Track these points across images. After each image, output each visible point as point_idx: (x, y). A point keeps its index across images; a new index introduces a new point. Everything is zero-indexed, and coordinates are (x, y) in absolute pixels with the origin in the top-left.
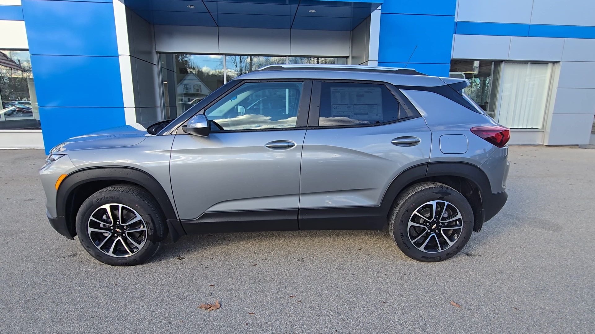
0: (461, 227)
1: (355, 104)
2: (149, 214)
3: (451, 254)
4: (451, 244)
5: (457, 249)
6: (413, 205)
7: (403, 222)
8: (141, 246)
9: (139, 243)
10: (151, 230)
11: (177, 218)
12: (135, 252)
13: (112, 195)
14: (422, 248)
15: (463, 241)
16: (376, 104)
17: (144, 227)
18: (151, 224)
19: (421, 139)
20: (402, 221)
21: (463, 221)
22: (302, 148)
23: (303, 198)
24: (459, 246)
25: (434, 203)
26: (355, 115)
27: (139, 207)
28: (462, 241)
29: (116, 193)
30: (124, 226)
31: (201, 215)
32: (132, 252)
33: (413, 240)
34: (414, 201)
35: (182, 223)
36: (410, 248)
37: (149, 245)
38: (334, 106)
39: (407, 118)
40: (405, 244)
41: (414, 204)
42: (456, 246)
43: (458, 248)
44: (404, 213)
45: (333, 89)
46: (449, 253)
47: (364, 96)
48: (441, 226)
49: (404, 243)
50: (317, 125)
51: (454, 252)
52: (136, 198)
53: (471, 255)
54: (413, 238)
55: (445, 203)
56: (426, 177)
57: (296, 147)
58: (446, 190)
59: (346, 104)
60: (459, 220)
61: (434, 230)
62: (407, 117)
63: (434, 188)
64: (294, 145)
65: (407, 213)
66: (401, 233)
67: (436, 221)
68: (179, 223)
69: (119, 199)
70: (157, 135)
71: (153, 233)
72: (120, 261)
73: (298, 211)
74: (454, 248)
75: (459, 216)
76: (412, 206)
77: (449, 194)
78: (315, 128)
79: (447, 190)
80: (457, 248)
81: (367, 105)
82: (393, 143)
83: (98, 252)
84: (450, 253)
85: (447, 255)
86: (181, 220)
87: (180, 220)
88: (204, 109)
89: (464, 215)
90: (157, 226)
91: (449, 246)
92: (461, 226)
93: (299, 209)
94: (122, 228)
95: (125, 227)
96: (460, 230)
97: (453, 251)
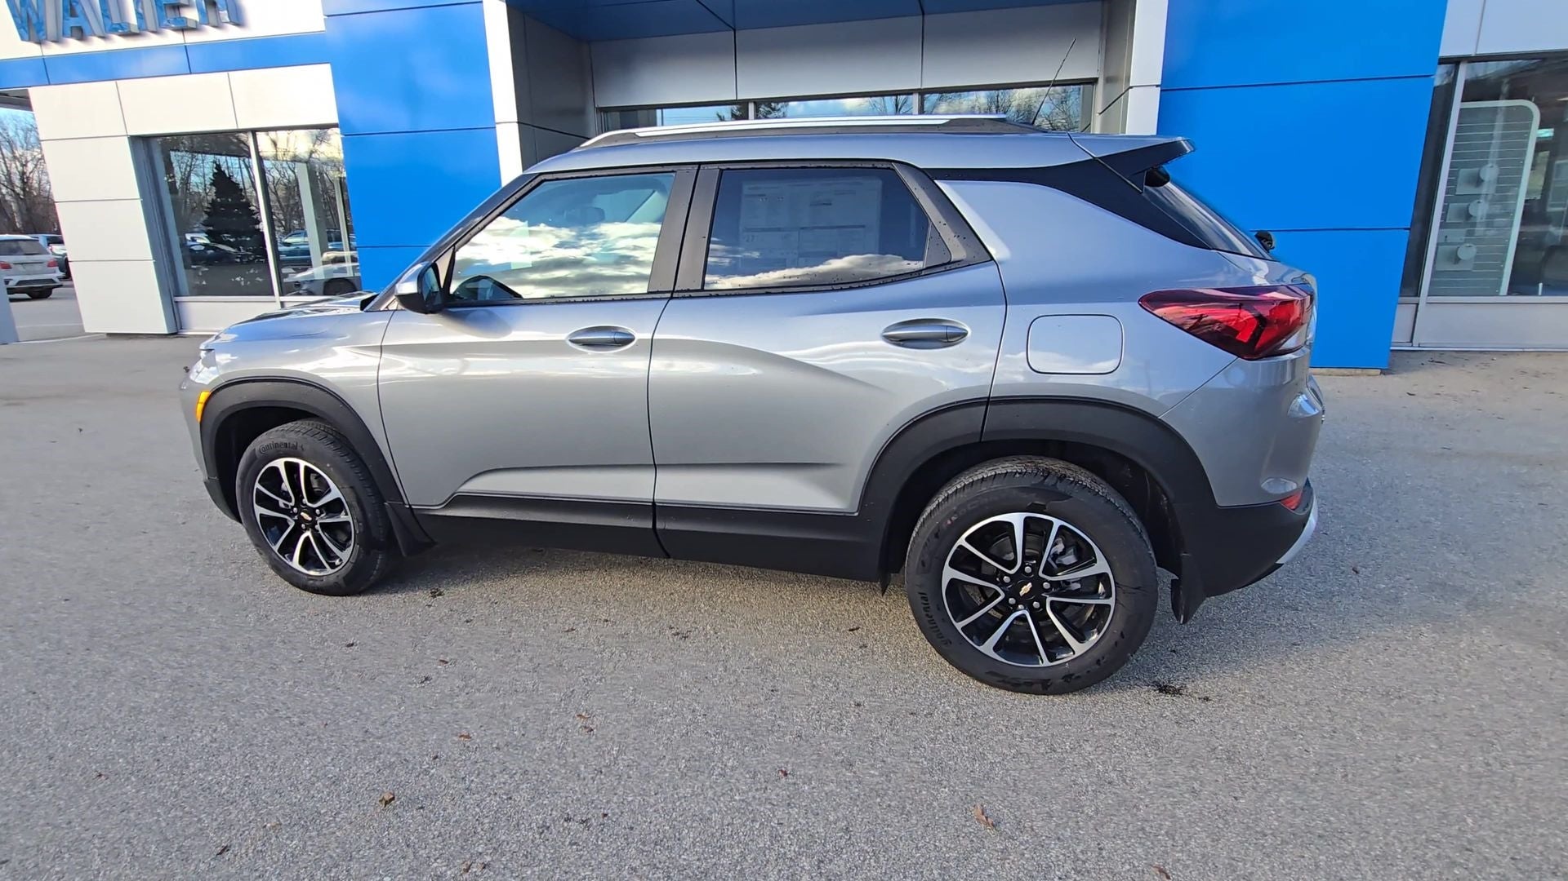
0: (1111, 602)
1: (803, 228)
2: (352, 487)
3: (1079, 677)
4: (1079, 648)
5: (1098, 667)
6: (951, 520)
7: (927, 565)
8: (345, 555)
9: (342, 547)
10: (358, 522)
11: (403, 502)
12: (338, 566)
13: (285, 441)
14: (988, 648)
15: (1116, 643)
16: (863, 226)
17: (347, 514)
18: (358, 509)
19: (971, 327)
20: (923, 564)
21: (1115, 583)
22: (652, 348)
23: (664, 477)
24: (1103, 658)
25: (1016, 519)
26: (801, 259)
27: (332, 469)
28: (1113, 642)
29: (293, 435)
30: (315, 509)
31: (450, 498)
32: (333, 566)
33: (961, 620)
34: (955, 508)
35: (415, 512)
36: (951, 643)
37: (358, 556)
38: (745, 234)
39: (949, 266)
40: (936, 629)
41: (953, 518)
42: (1096, 654)
43: (1102, 662)
44: (928, 540)
45: (750, 189)
46: (1072, 675)
47: (830, 204)
48: (1046, 591)
49: (931, 626)
50: (700, 288)
51: (1088, 672)
52: (328, 450)
53: (1177, 692)
54: (960, 614)
55: (1051, 523)
56: (983, 440)
57: (636, 345)
58: (1055, 485)
59: (779, 230)
60: (1102, 577)
61: (1026, 601)
62: (949, 263)
63: (1018, 475)
64: (631, 340)
65: (935, 540)
66: (922, 598)
67: (1030, 574)
68: (409, 512)
69: (296, 448)
70: (367, 311)
71: (362, 530)
72: (311, 582)
73: (654, 509)
74: (1088, 660)
75: (1101, 566)
76: (949, 522)
77: (1065, 496)
78: (692, 294)
79: (1058, 483)
80: (1098, 662)
81: (835, 230)
82: (889, 339)
83: (275, 559)
84: (1076, 675)
85: (1068, 677)
86: (413, 507)
87: (410, 506)
88: (451, 250)
89: (1118, 565)
90: (370, 515)
91: (1074, 653)
92: (1108, 596)
93: (654, 503)
94: (311, 512)
95: (317, 511)
96: (1108, 609)
97: (1085, 671)
